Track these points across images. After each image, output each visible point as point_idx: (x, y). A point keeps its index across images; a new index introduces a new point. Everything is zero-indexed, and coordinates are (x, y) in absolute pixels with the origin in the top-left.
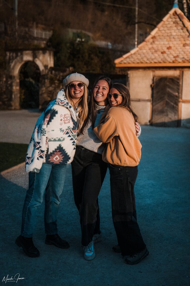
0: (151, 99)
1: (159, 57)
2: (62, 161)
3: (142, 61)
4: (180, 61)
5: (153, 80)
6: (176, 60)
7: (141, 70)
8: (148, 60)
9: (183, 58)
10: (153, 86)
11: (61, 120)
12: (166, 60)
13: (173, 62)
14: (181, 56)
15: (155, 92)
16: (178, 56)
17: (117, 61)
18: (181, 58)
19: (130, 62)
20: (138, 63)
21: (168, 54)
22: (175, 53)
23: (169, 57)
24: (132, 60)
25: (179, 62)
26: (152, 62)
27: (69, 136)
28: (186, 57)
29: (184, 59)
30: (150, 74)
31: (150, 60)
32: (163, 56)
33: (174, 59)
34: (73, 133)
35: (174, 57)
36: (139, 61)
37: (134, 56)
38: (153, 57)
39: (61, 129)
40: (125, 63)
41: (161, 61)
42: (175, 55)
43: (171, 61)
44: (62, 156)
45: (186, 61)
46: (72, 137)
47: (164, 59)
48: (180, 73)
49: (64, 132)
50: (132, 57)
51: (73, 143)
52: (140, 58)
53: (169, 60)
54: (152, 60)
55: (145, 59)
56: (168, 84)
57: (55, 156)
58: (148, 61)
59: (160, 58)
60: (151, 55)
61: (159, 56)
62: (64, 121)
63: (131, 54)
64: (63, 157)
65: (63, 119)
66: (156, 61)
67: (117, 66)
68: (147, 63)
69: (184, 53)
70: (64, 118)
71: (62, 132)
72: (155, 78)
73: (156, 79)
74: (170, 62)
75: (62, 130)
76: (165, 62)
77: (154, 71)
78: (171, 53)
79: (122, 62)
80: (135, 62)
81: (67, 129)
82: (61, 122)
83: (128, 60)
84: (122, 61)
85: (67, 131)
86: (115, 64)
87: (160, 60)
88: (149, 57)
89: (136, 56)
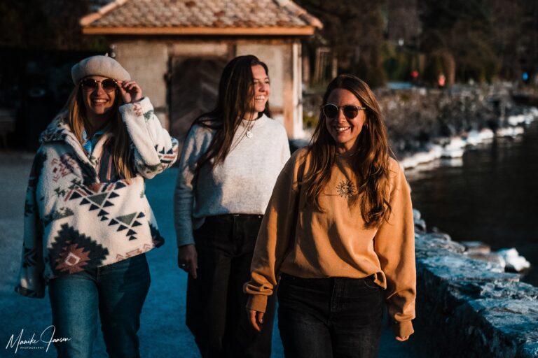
0: (167, 107)
1: (180, 14)
2: (86, 261)
3: (143, 20)
4: (230, 22)
5: (169, 63)
6: (219, 21)
7: (140, 43)
8: (157, 18)
9: (235, 16)
10: (171, 77)
11: (55, 170)
12: (197, 20)
13: (215, 25)
14: (231, 13)
15: (174, 90)
16: (222, 13)
17: (86, 21)
18: (230, 18)
19: (116, 23)
20: (135, 26)
21: (200, 9)
22: (217, 6)
23: (204, 14)
24: (121, 18)
25: (228, 26)
26: (168, 23)
27: (85, 202)
28: (240, 15)
29: (236, 20)
30: (164, 51)
31: (163, 19)
32: (190, 11)
33: (215, 19)
34: (90, 193)
35: (216, 14)
36: (137, 23)
37: (124, 11)
38: (168, 14)
39: (57, 190)
40: (104, 26)
41: (188, 23)
42: (217, 10)
43: (210, 23)
44: (84, 251)
45: (241, 23)
46: (92, 203)
47: (194, 19)
48: (228, 49)
49: (66, 194)
50: (120, 13)
51: (101, 217)
52: (138, 14)
53: (205, 20)
54: (168, 19)
55: (151, 18)
56: (203, 72)
57: (67, 255)
58: (158, 23)
59: (183, 15)
60: (163, 9)
61: (181, 10)
62: (61, 170)
63: (118, 7)
64: (88, 252)
65: (59, 168)
66: (174, 21)
67: (85, 31)
68: (155, 26)
69: (237, 4)
70: (60, 165)
71: (61, 196)
72: (174, 61)
73: (177, 62)
74: (207, 26)
75: (60, 191)
76: (195, 25)
77: (170, 45)
78: (207, 7)
79: (99, 23)
80: (128, 23)
81: (71, 188)
82: (55, 175)
83: (111, 18)
84: (97, 21)
85: (74, 191)
86: (82, 27)
87: (184, 19)
88: (159, 14)
89: (130, 10)
